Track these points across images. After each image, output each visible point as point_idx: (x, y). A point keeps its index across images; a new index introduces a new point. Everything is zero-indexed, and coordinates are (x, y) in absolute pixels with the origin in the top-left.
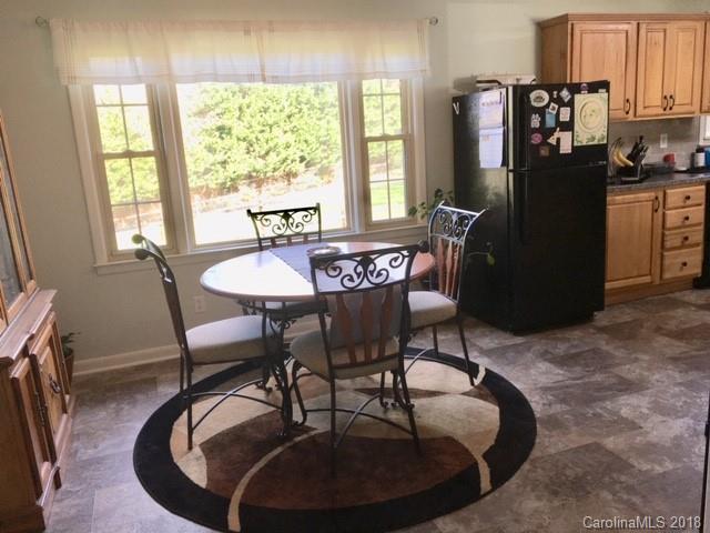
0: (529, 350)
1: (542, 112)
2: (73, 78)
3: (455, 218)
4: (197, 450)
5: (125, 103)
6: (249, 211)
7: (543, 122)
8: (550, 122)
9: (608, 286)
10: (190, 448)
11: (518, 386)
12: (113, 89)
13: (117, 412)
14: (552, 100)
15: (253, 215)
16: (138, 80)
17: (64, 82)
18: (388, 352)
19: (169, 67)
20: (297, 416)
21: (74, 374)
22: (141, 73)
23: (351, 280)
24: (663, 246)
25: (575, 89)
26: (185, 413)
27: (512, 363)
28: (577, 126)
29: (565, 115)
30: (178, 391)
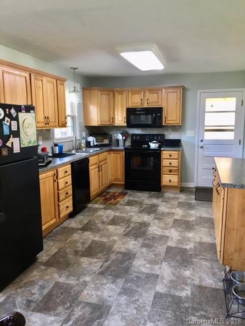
8: (6, 131)
14: (6, 115)
24: (58, 200)
25: (18, 109)
28: (22, 134)
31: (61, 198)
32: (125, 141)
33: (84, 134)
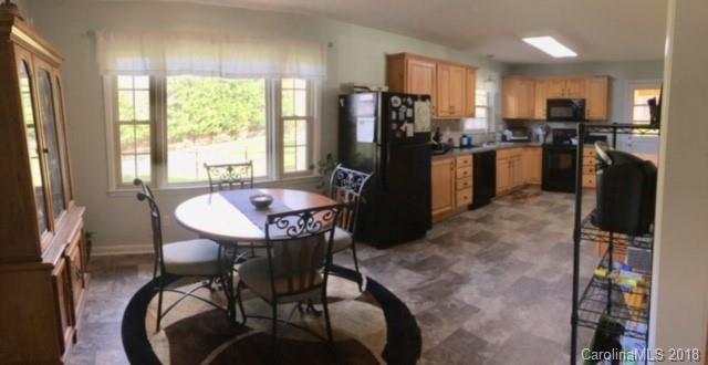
0: (390, 260)
1: (397, 110)
2: (106, 71)
3: (351, 176)
4: (162, 333)
5: (136, 87)
6: (205, 165)
7: (398, 116)
8: (402, 117)
9: (434, 213)
10: (158, 329)
11: (391, 289)
12: (129, 78)
13: (114, 288)
14: (403, 103)
15: (208, 168)
16: (145, 72)
17: (101, 73)
18: (316, 283)
19: (164, 64)
20: (239, 319)
21: (92, 254)
22: (148, 68)
23: (295, 230)
24: (456, 189)
25: (415, 98)
26: (157, 296)
27: (381, 271)
28: (416, 120)
29: (409, 114)
30: (151, 278)
31: (459, 187)
32: (546, 136)
33: (501, 127)
